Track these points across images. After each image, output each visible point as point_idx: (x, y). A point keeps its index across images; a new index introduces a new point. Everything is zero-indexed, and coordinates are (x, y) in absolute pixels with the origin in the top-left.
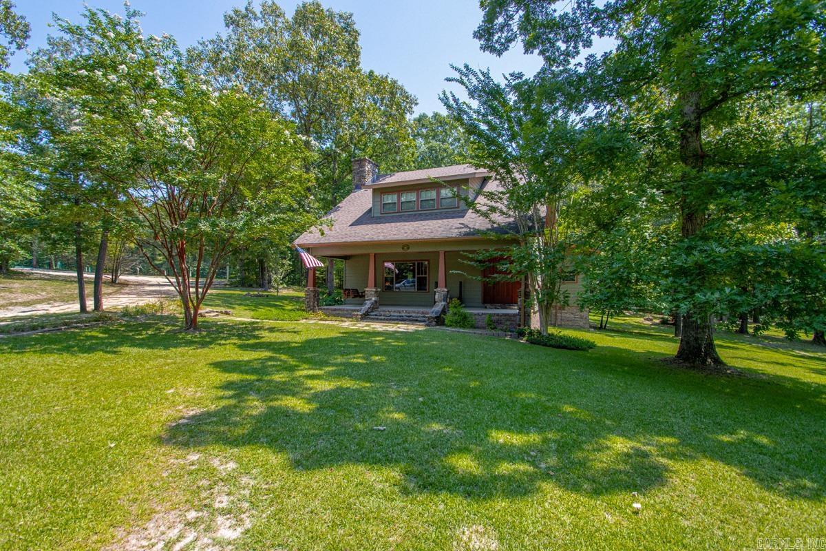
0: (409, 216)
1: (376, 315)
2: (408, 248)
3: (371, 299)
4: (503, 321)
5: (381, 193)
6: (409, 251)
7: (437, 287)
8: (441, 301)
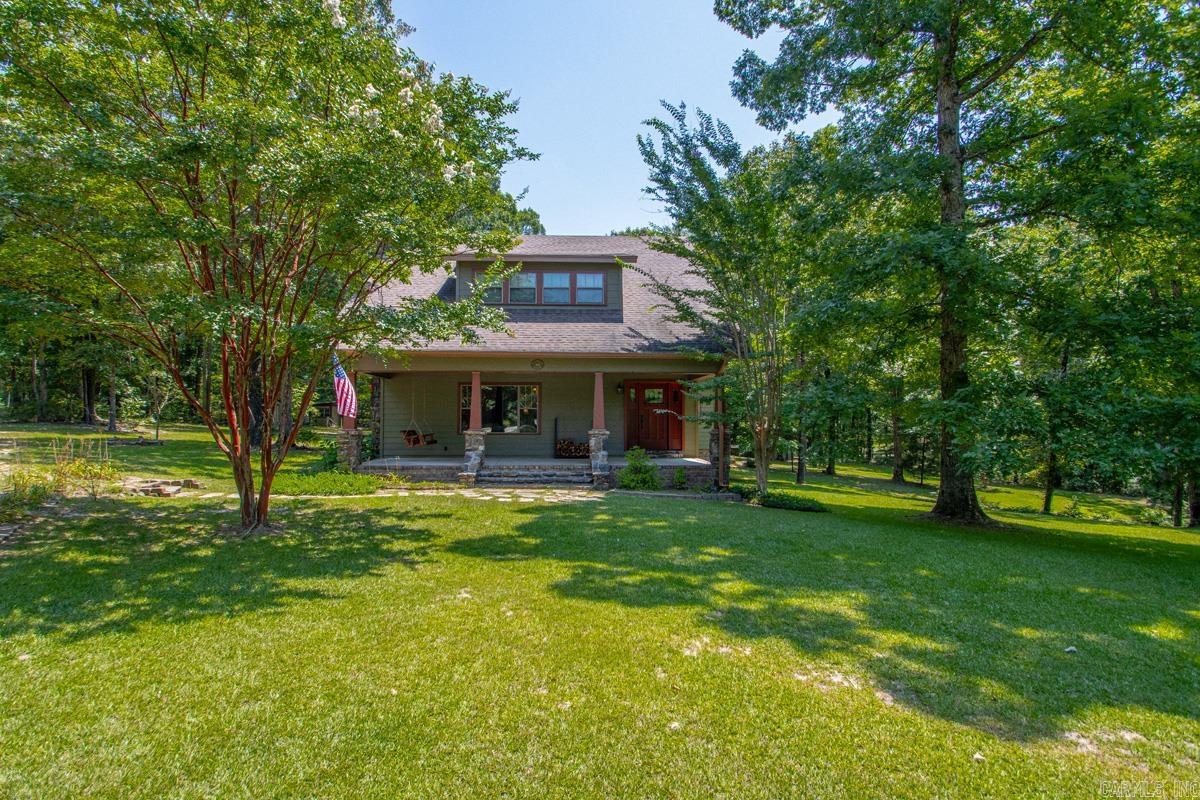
0: (528, 312)
1: (491, 476)
2: (543, 366)
3: (476, 449)
4: (692, 477)
5: (474, 270)
6: (544, 370)
7: (592, 427)
8: (599, 450)
